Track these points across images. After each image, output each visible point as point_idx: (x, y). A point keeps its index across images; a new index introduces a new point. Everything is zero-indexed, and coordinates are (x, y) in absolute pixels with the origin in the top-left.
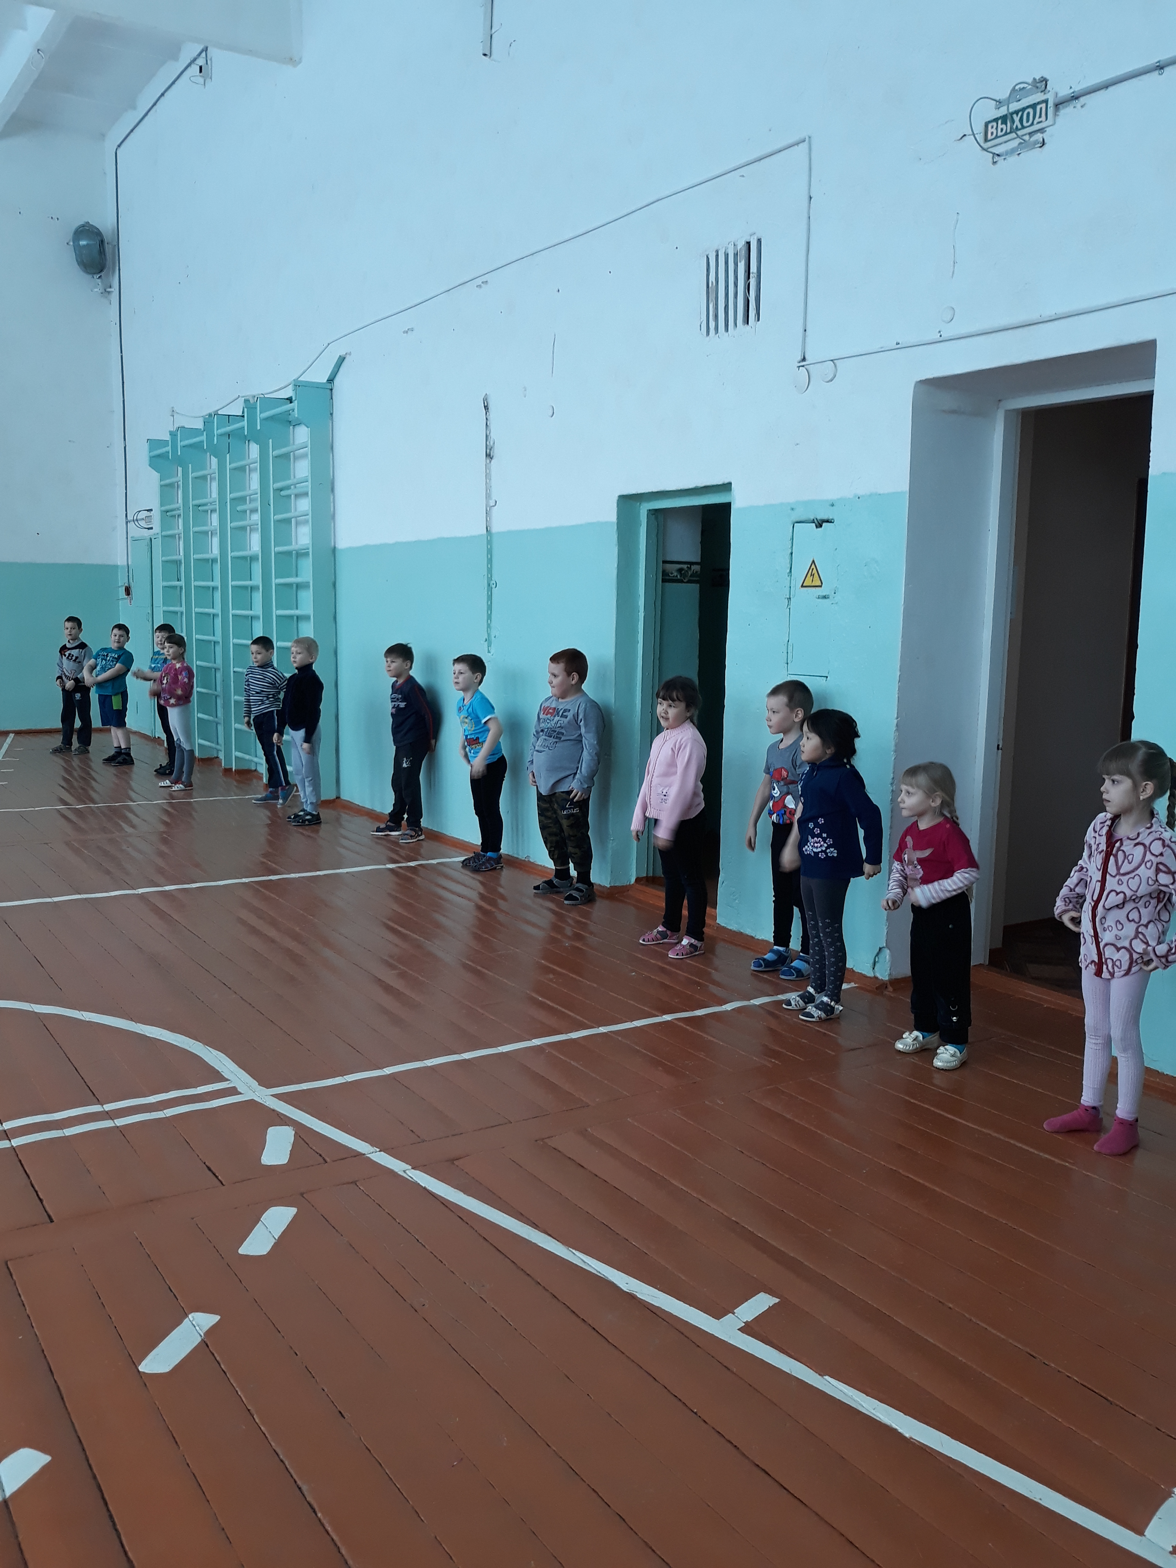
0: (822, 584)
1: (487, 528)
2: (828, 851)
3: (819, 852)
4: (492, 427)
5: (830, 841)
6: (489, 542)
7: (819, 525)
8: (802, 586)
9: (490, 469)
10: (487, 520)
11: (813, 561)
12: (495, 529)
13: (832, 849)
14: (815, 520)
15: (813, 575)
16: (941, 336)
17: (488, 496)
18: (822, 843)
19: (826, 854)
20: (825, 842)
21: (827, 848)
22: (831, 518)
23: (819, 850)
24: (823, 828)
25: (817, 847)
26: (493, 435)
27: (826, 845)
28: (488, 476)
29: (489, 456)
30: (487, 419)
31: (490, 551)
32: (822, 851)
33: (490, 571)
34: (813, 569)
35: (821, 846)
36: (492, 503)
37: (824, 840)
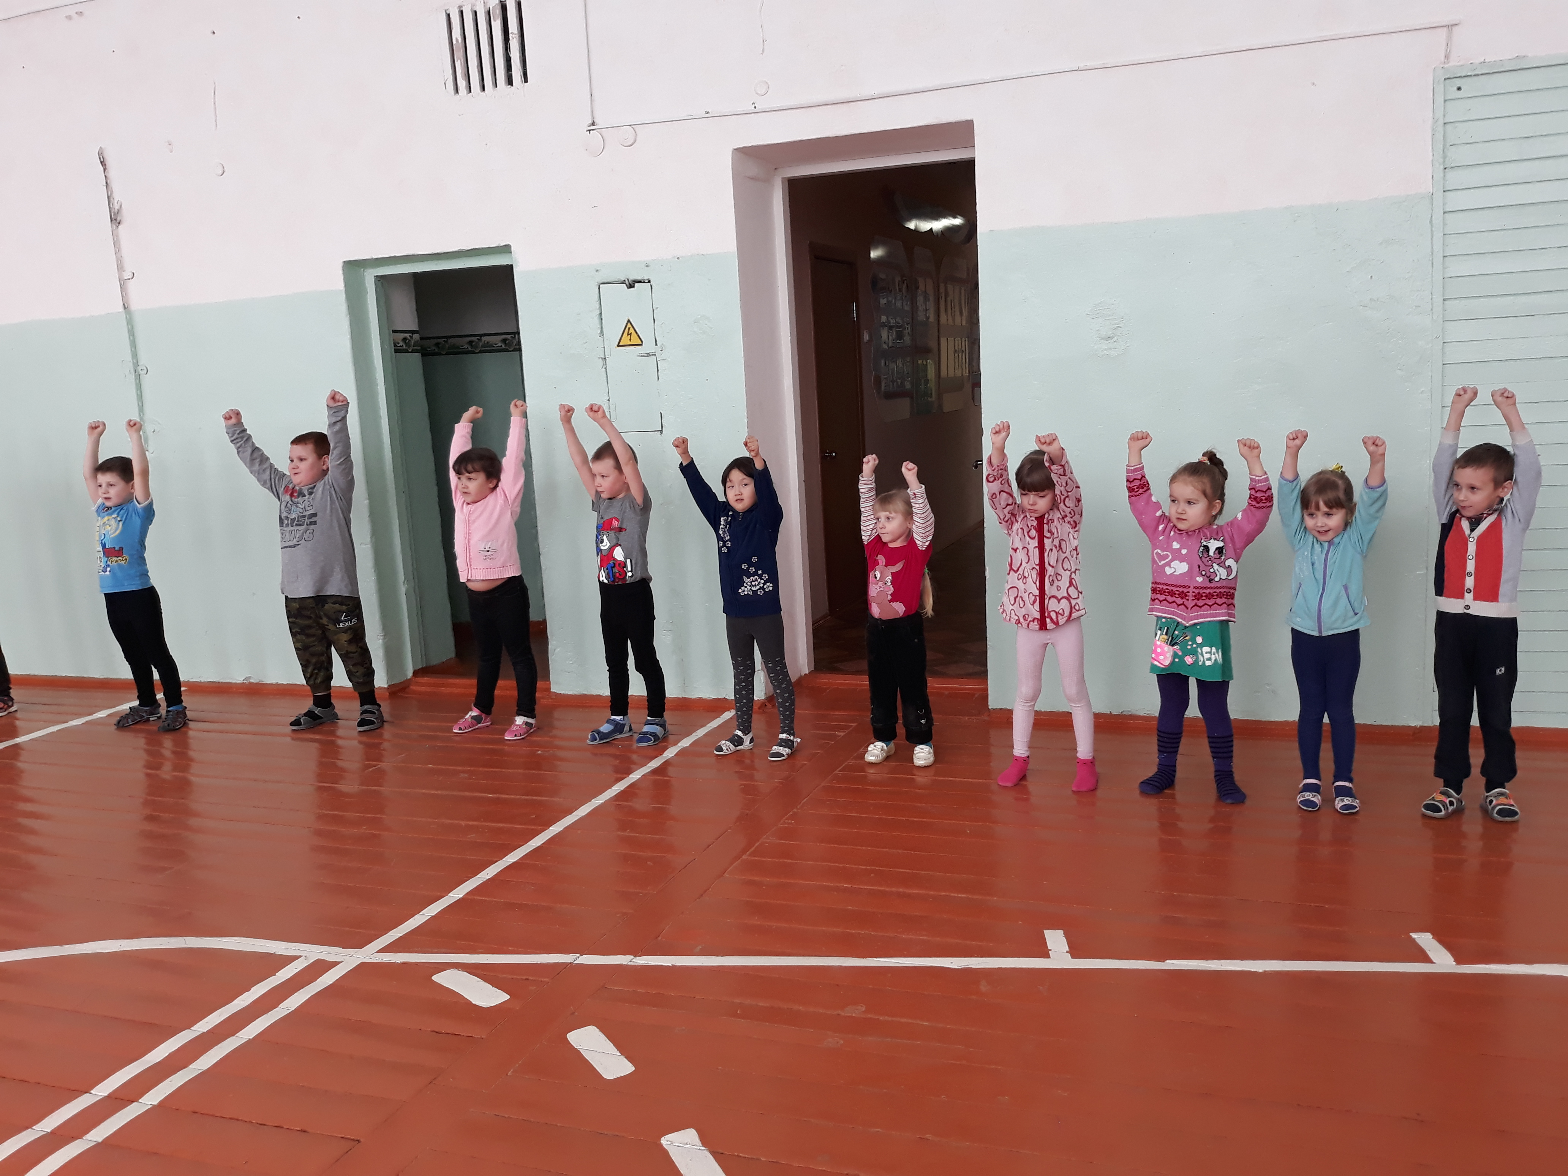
0: (642, 342)
1: (124, 305)
2: (765, 586)
3: (758, 589)
4: (114, 185)
5: (765, 577)
6: (130, 322)
7: (631, 286)
8: (619, 345)
9: (117, 236)
10: (122, 296)
11: (629, 321)
12: (135, 305)
13: (768, 584)
14: (627, 281)
15: (629, 334)
16: (755, 107)
17: (120, 268)
18: (759, 580)
19: (764, 589)
20: (762, 579)
21: (764, 584)
22: (646, 278)
23: (758, 587)
24: (757, 566)
25: (755, 586)
26: (117, 197)
27: (763, 581)
28: (116, 243)
29: (115, 219)
30: (106, 177)
31: (132, 333)
32: (761, 588)
33: (135, 355)
34: (629, 328)
35: (759, 583)
36: (127, 275)
37: (760, 577)
